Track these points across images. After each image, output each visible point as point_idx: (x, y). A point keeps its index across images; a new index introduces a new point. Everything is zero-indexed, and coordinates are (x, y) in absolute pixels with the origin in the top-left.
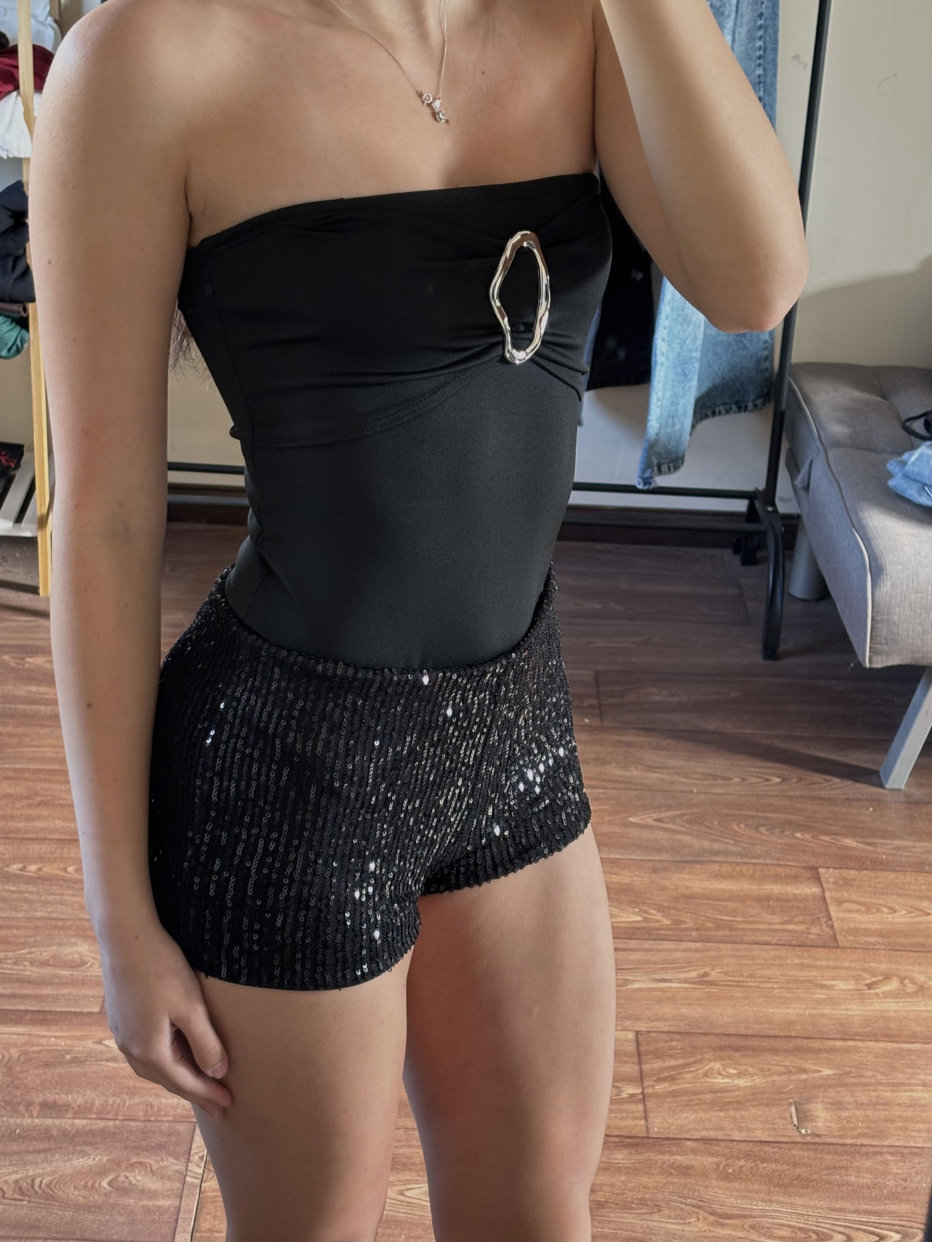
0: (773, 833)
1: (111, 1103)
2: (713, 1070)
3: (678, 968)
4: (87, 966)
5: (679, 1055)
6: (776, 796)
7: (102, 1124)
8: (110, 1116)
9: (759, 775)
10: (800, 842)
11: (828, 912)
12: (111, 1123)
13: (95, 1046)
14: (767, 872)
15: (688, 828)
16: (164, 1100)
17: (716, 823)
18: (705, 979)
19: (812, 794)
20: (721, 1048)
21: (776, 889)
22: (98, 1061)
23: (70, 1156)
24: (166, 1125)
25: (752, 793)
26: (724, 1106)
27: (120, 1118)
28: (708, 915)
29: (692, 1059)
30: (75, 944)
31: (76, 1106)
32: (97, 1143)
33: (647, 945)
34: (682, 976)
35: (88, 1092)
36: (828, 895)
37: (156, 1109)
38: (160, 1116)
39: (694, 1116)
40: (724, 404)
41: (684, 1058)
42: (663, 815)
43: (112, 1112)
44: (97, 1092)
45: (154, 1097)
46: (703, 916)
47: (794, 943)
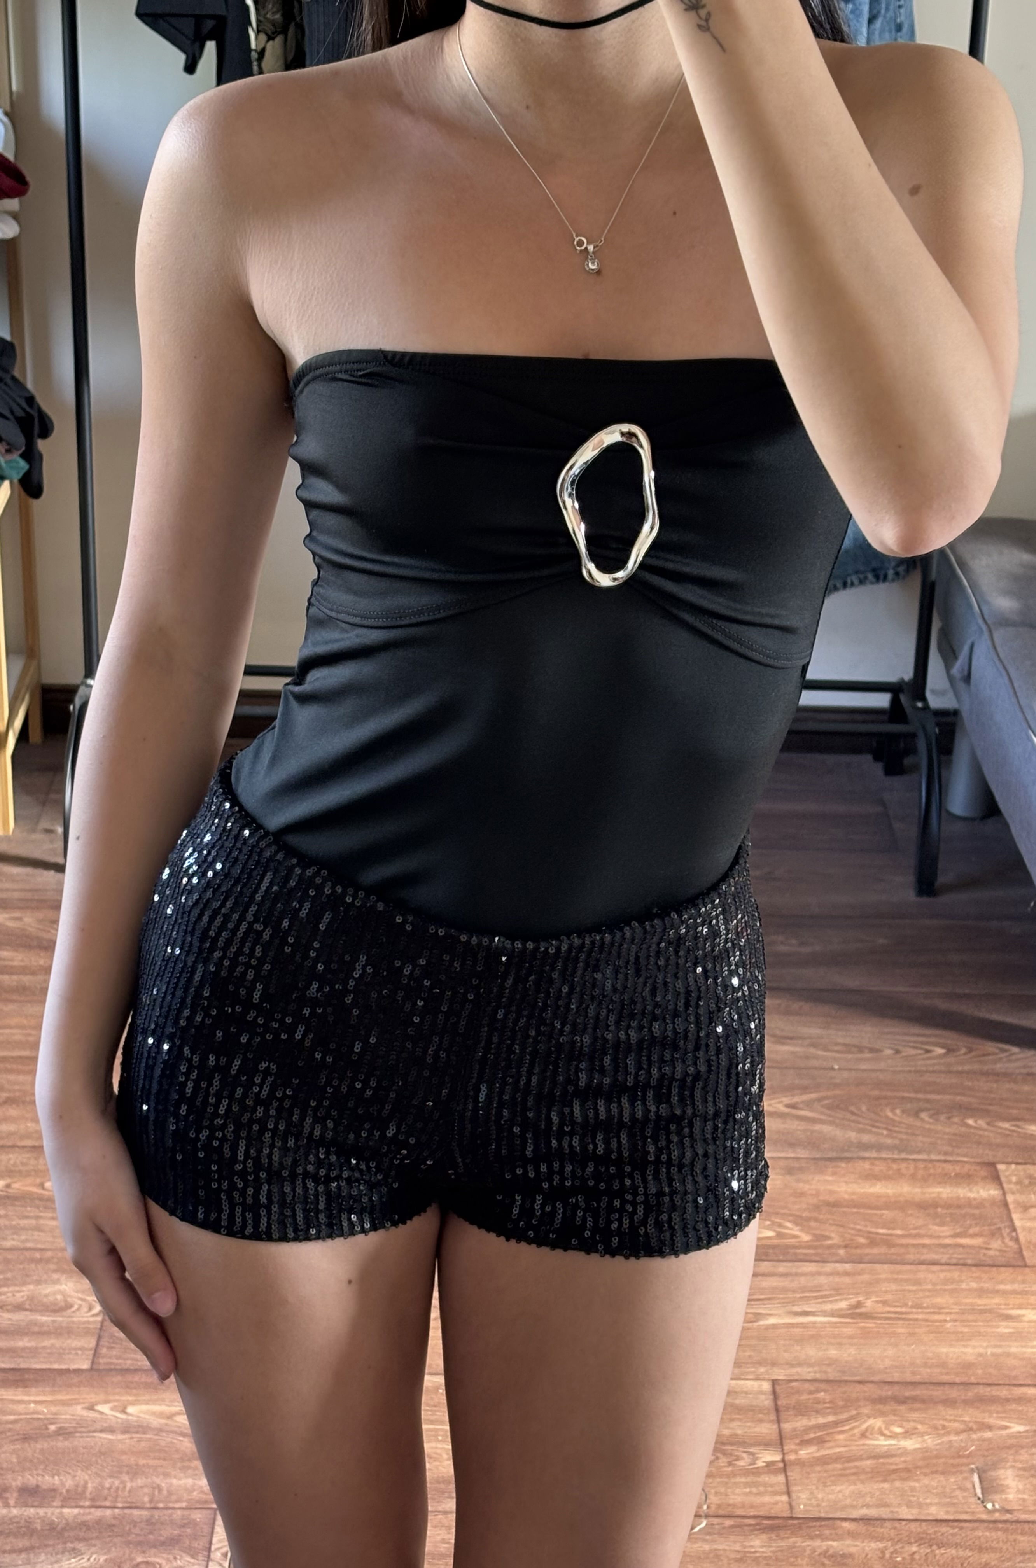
0: (937, 1120)
1: (107, 1485)
2: (873, 1428)
3: (822, 1297)
4: (73, 1309)
5: (828, 1411)
6: (941, 1072)
7: (98, 1513)
8: (107, 1503)
9: (919, 1045)
10: (972, 1131)
11: (1011, 1220)
12: (108, 1512)
13: (85, 1413)
14: (932, 1171)
15: (830, 1116)
16: (174, 1481)
17: (864, 1108)
18: (858, 1311)
19: (986, 1068)
20: (882, 1400)
21: (945, 1192)
22: (89, 1432)
23: (59, 1556)
24: (179, 1512)
25: (908, 1069)
26: (886, 1475)
27: (120, 1505)
28: (858, 1227)
29: (845, 1416)
30: (57, 1282)
31: (64, 1491)
32: (92, 1539)
33: (782, 1268)
34: (828, 1307)
35: (79, 1472)
36: (1010, 1198)
37: (165, 1492)
38: (170, 1502)
39: (852, 1487)
40: (857, 572)
41: (835, 1414)
42: (796, 1099)
43: (110, 1498)
44: (89, 1472)
45: (161, 1477)
46: (853, 1229)
47: (969, 1262)
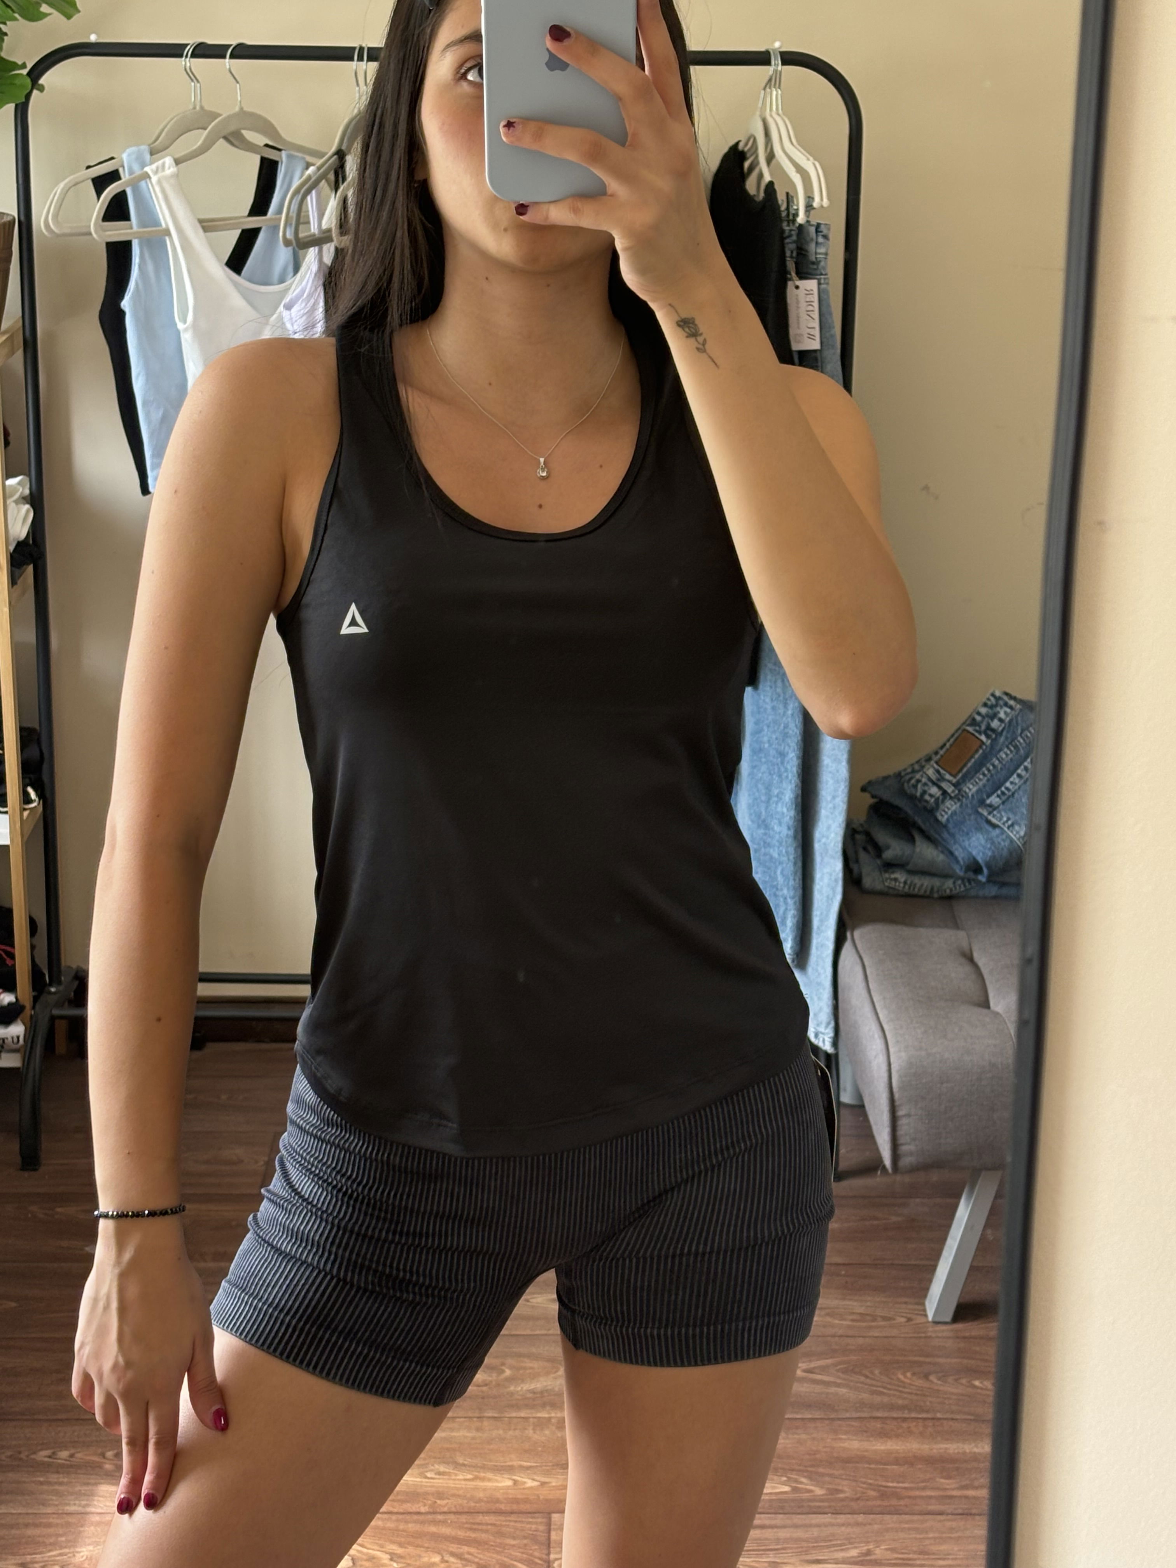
0: (946, 1382)
3: (834, 1546)
10: (979, 1391)
14: (939, 1429)
15: (844, 1379)
17: (877, 1372)
18: (868, 1558)
21: (953, 1448)
28: (870, 1481)
33: (798, 1519)
34: (840, 1555)
46: (864, 1483)
